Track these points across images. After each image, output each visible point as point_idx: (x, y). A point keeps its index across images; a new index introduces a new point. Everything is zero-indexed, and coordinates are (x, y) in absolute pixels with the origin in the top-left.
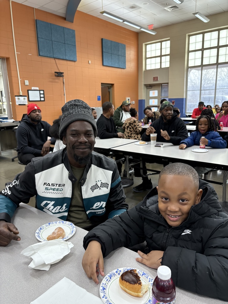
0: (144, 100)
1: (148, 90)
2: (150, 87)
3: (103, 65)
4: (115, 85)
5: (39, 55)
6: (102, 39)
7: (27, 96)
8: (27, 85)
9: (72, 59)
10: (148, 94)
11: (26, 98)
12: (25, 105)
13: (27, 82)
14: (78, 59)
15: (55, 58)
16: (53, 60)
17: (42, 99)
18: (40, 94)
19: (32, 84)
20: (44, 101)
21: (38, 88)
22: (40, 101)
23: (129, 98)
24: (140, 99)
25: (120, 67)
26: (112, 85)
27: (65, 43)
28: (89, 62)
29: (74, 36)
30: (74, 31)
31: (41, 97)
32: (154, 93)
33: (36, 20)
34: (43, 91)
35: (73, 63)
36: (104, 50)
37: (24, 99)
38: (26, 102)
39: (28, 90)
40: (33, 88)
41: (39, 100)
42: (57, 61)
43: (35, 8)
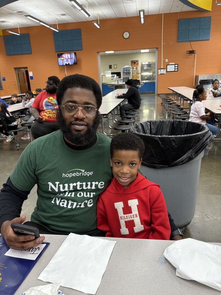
5: (178, 42)
7: (166, 68)
8: (167, 62)
12: (164, 74)
14: (211, 38)
15: (190, 41)
16: (188, 43)
17: (176, 70)
18: (175, 67)
21: (174, 63)
27: (200, 29)
29: (210, 21)
30: (210, 17)
33: (179, 20)
34: (178, 64)
35: (206, 42)
37: (164, 70)
38: (165, 72)
39: (167, 65)
40: (170, 64)
43: (179, 12)
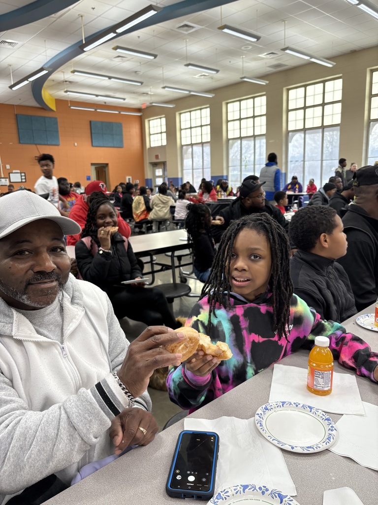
0: (151, 180)
1: (155, 168)
2: (155, 165)
3: (92, 146)
4: (110, 165)
5: (20, 143)
6: (90, 122)
7: (8, 177)
8: (8, 169)
9: (54, 143)
10: (154, 173)
11: (8, 180)
12: (6, 185)
13: (8, 167)
14: (61, 143)
15: (36, 144)
16: (34, 146)
17: (24, 180)
18: (21, 176)
19: (12, 168)
20: (26, 182)
21: (19, 171)
22: (22, 182)
23: (130, 177)
24: (146, 178)
25: (115, 146)
26: (107, 164)
27: (46, 131)
28: (74, 145)
29: (56, 123)
30: (56, 119)
31: (22, 179)
32: (159, 171)
33: (16, 115)
34: (25, 173)
35: (57, 147)
36: (93, 131)
37: (6, 180)
39: (9, 173)
40: (14, 171)
41: (20, 180)
42: (38, 146)
43: (16, 105)
